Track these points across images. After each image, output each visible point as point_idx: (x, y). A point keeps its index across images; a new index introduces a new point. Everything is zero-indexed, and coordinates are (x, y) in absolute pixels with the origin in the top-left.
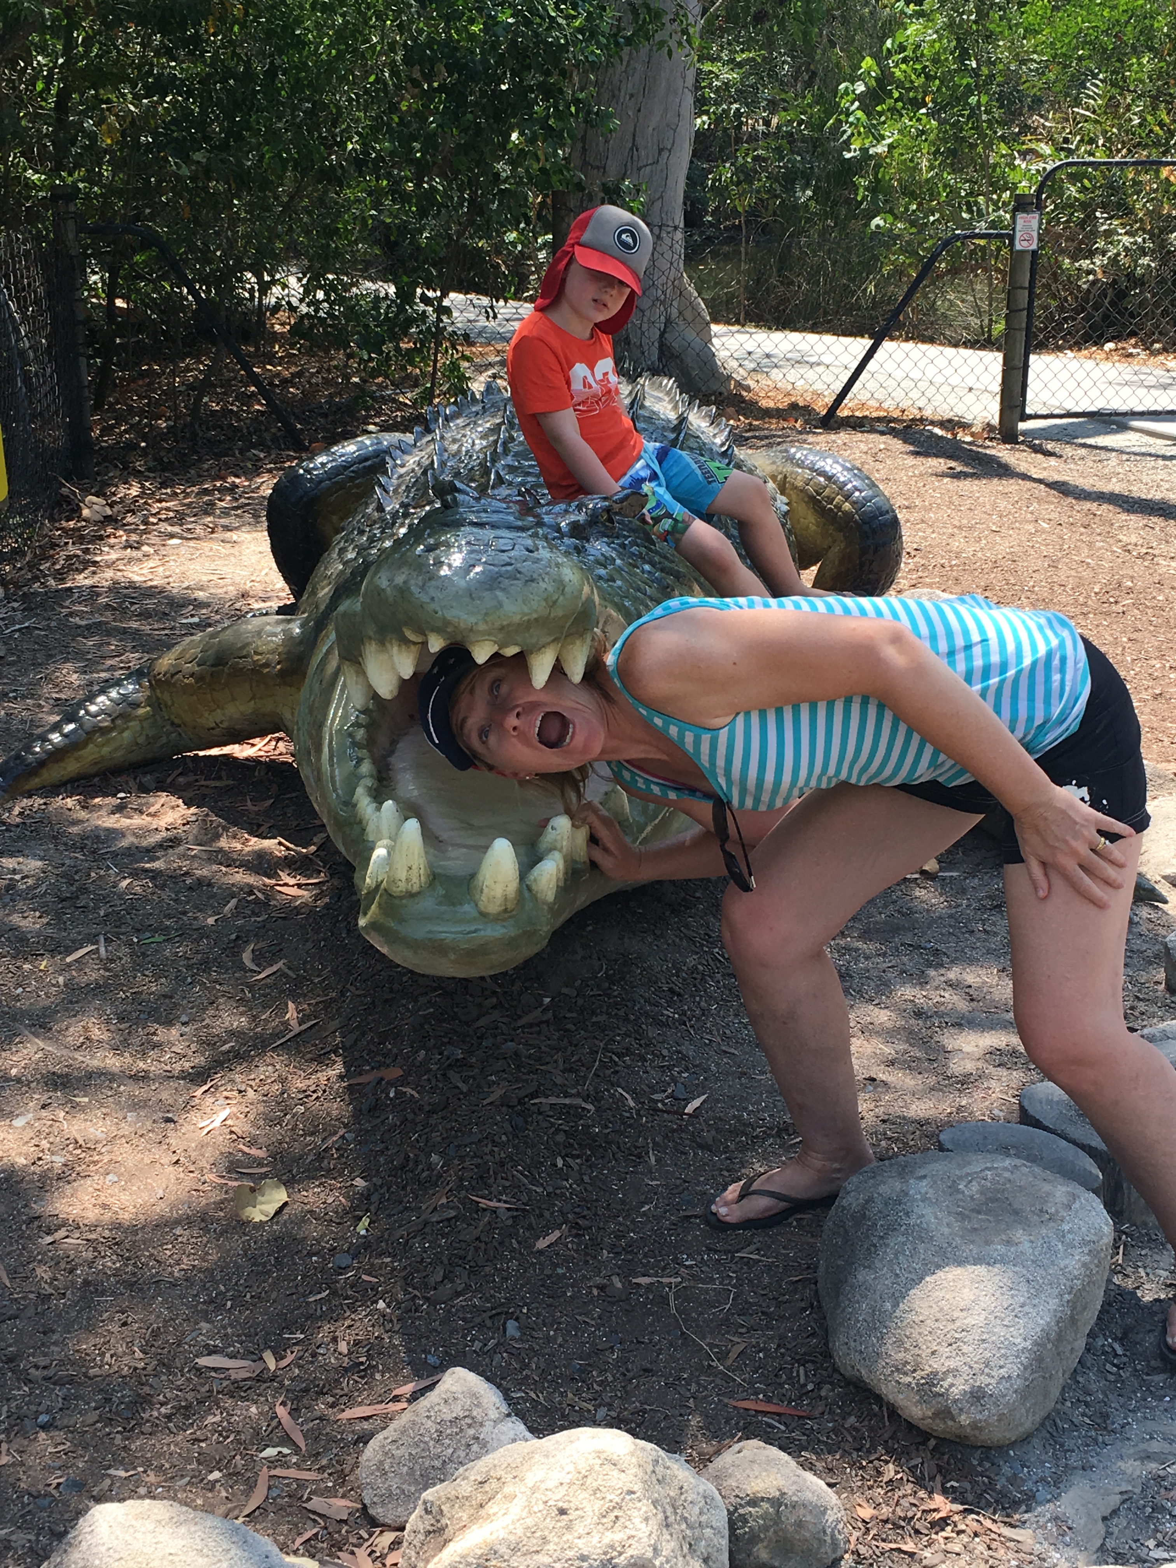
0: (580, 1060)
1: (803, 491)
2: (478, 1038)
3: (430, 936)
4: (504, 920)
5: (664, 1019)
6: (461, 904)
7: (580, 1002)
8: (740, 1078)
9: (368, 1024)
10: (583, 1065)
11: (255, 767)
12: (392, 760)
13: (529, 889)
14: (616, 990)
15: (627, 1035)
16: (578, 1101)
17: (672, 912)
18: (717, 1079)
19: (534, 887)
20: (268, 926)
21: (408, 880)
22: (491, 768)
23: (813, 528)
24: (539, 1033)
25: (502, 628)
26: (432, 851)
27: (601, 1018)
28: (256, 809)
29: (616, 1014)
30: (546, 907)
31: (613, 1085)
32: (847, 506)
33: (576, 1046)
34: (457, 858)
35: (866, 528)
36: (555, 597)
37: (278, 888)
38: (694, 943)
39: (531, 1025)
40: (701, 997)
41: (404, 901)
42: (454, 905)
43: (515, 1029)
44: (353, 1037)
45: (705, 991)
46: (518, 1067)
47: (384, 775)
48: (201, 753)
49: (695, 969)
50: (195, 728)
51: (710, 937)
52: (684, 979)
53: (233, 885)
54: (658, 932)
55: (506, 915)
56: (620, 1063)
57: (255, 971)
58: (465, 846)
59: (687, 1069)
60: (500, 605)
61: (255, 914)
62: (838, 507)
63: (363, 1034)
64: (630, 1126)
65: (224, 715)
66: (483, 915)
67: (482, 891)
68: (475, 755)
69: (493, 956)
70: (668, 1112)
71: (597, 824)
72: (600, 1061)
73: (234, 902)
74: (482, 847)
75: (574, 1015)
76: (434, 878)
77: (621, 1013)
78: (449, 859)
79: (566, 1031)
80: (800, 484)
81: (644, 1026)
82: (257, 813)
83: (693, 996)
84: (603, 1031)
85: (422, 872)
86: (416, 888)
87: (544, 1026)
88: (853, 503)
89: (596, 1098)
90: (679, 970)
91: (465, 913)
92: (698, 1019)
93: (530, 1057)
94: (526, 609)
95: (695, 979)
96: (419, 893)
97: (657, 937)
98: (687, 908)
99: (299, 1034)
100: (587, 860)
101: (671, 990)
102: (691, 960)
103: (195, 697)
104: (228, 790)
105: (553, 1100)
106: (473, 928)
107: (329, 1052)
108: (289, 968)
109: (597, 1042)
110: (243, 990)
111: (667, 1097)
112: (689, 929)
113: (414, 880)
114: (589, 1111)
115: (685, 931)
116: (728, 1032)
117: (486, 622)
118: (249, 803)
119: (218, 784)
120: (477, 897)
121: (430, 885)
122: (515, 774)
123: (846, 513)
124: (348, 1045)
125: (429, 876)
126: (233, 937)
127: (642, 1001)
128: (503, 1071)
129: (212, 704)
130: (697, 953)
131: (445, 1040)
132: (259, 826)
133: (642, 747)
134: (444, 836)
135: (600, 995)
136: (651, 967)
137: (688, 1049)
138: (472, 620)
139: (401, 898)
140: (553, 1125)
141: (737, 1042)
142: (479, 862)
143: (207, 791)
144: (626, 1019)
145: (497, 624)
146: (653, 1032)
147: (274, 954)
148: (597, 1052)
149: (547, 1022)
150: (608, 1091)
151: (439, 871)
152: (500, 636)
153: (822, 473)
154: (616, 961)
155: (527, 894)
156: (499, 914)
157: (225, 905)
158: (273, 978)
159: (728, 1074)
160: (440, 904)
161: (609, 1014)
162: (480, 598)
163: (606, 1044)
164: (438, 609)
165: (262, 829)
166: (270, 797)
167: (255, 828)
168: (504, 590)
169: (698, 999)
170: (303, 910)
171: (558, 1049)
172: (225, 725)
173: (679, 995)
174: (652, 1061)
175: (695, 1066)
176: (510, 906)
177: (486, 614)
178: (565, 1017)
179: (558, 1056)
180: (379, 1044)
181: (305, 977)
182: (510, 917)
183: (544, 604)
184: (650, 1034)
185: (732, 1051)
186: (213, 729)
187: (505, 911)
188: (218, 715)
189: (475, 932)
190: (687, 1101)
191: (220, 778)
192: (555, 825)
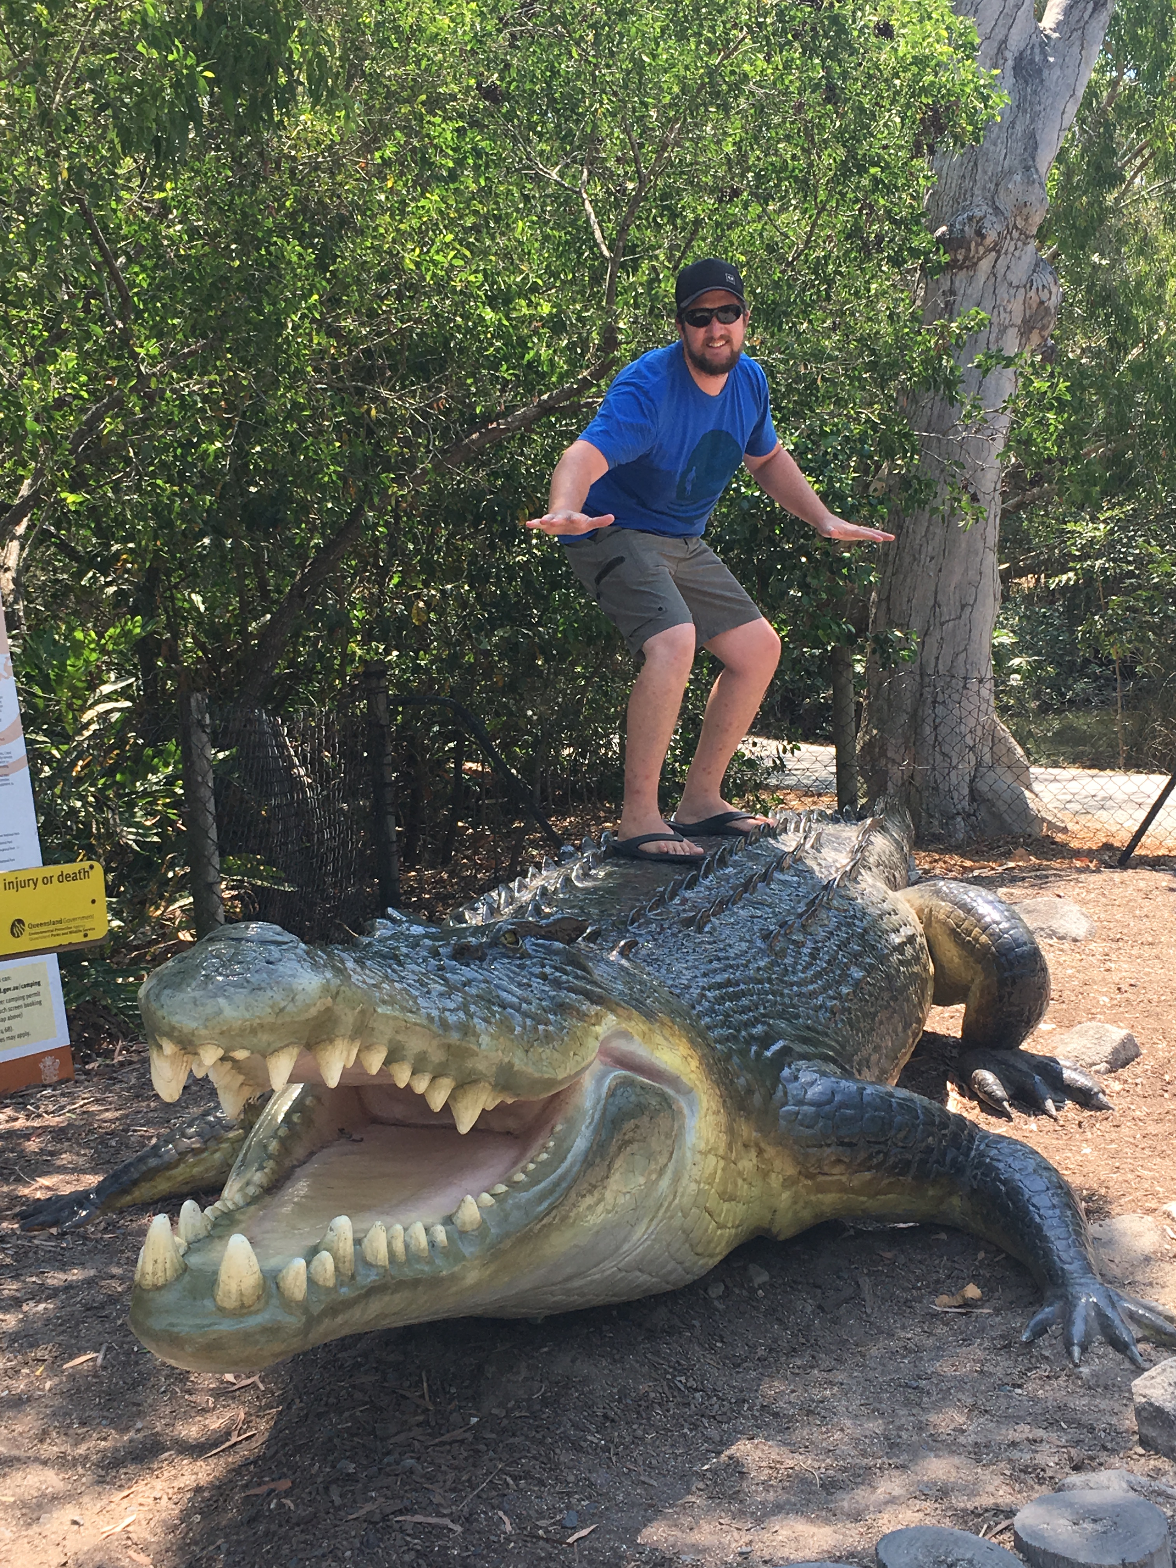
0: (470, 1480)
1: (945, 923)
2: (383, 1454)
4: (242, 1315)
5: (584, 1444)
7: (505, 1423)
8: (646, 1510)
10: (468, 1485)
13: (278, 1286)
14: (546, 1412)
15: (534, 1458)
16: (447, 1522)
18: (619, 1510)
19: (282, 1284)
21: (154, 1274)
23: (956, 960)
24: (448, 1452)
27: (517, 1440)
29: (534, 1437)
30: (293, 1305)
31: (493, 1508)
32: (984, 938)
35: (1003, 960)
38: (656, 1369)
39: (445, 1444)
40: (640, 1424)
41: (151, 1294)
43: (427, 1447)
45: (649, 1419)
46: (404, 1485)
49: (645, 1396)
52: (627, 1406)
54: (618, 1357)
56: (513, 1486)
59: (589, 1498)
60: (220, 1012)
62: (976, 940)
64: (495, 1551)
66: (221, 1309)
67: (219, 1286)
70: (547, 1540)
72: (491, 1482)
75: (493, 1436)
76: (185, 1271)
77: (539, 1436)
79: (476, 1451)
80: (942, 917)
81: (558, 1450)
83: (630, 1423)
84: (512, 1453)
87: (458, 1445)
88: (991, 935)
89: (468, 1520)
90: (624, 1396)
92: (626, 1447)
93: (423, 1475)
95: (641, 1406)
97: (614, 1361)
101: (606, 1415)
102: (645, 1387)
105: (419, 1518)
106: (208, 1322)
109: (499, 1463)
111: (554, 1524)
112: (658, 1356)
114: (454, 1532)
115: (652, 1357)
120: (216, 1291)
121: (178, 1278)
123: (983, 945)
127: (569, 1425)
128: (387, 1487)
130: (655, 1380)
135: (527, 1417)
136: (592, 1391)
137: (599, 1478)
138: (194, 1025)
139: (148, 1291)
140: (407, 1543)
141: (660, 1473)
144: (541, 1443)
145: (219, 1030)
146: (565, 1457)
148: (491, 1473)
149: (463, 1442)
150: (485, 1513)
152: (224, 1040)
153: (964, 907)
154: (558, 1383)
155: (274, 1291)
156: (235, 1309)
159: (634, 1505)
160: (183, 1297)
161: (526, 1436)
162: (203, 1005)
163: (506, 1466)
164: (165, 1015)
168: (227, 997)
169: (635, 1426)
171: (456, 1469)
173: (613, 1421)
174: (553, 1487)
175: (600, 1495)
178: (483, 1438)
179: (452, 1476)
183: (270, 1011)
184: (561, 1459)
185: (651, 1481)
187: (242, 1306)
189: (210, 1325)
190: (575, 1529)
192: (333, 1226)
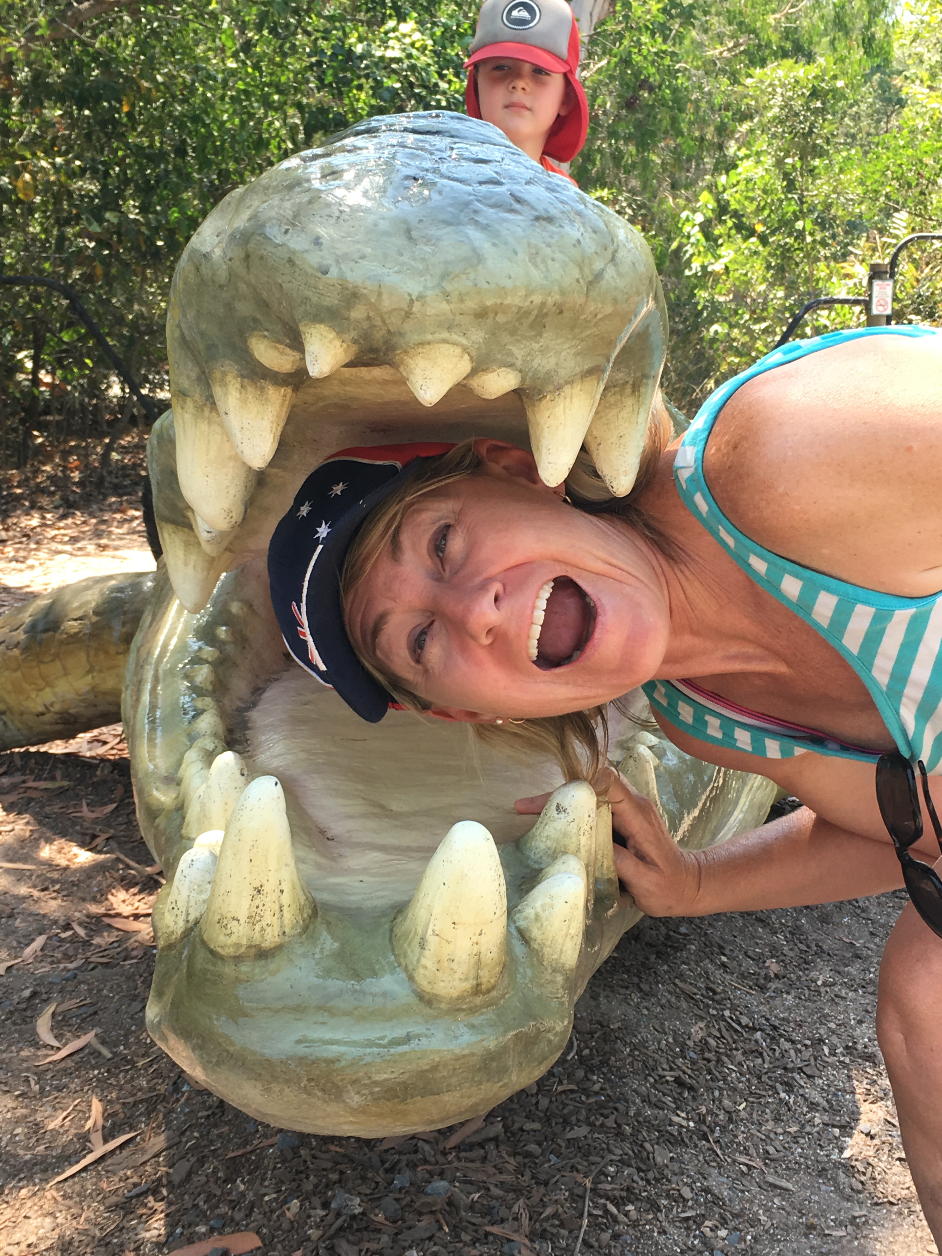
0: (555, 1215)
2: (387, 1171)
3: (301, 1050)
4: (473, 1010)
6: (375, 974)
7: (544, 1102)
8: (806, 1236)
9: (212, 1142)
10: (562, 1225)
11: (97, 766)
12: (254, 715)
13: (524, 936)
14: (597, 1082)
15: (623, 1163)
17: (658, 957)
18: (773, 1240)
19: (535, 933)
20: (80, 977)
21: (253, 919)
22: (424, 706)
24: (484, 1159)
25: (481, 314)
26: (312, 856)
27: (581, 1132)
28: (94, 815)
29: (602, 1125)
30: (560, 979)
33: (546, 1184)
34: (364, 871)
36: (598, 265)
37: (107, 920)
38: (696, 1002)
39: (471, 1147)
40: (720, 1089)
41: (244, 968)
42: (357, 976)
43: (444, 1153)
44: (184, 1166)
46: (456, 1230)
47: (237, 736)
48: (33, 749)
49: (704, 1045)
50: (22, 714)
51: (715, 993)
52: (693, 1063)
53: (44, 916)
54: (645, 987)
55: (478, 1000)
56: (621, 1218)
57: (52, 1047)
58: (383, 849)
59: (724, 1222)
61: (68, 957)
63: (202, 1161)
65: (55, 694)
66: (427, 1000)
67: (422, 945)
68: (397, 683)
69: (446, 1097)
71: (625, 807)
72: (590, 1215)
73: (40, 941)
74: (420, 849)
75: (536, 1126)
76: (315, 913)
77: (610, 1122)
78: (349, 872)
79: (528, 1155)
81: (647, 1146)
82: (95, 821)
83: (710, 1090)
84: (586, 1156)
85: (286, 899)
86: (271, 938)
87: (491, 1146)
90: (683, 1046)
91: (384, 994)
92: (724, 1129)
93: (471, 1207)
94: (536, 275)
95: (709, 1061)
96: (279, 948)
97: (646, 995)
98: (676, 949)
99: (102, 1158)
100: (613, 876)
101: (678, 1081)
102: (697, 1031)
103: (19, 674)
104: (61, 793)
106: (400, 1032)
107: (144, 1194)
108: (103, 1043)
109: (579, 1177)
110: (27, 1080)
112: (685, 982)
113: (268, 918)
115: (681, 984)
116: (771, 1150)
117: (447, 295)
118: (85, 808)
119: (50, 785)
120: (413, 957)
121: (305, 929)
122: (472, 715)
124: (176, 1179)
125: (301, 910)
126: (27, 993)
127: (638, 1101)
128: (430, 1238)
129: (40, 681)
130: (702, 1019)
131: (334, 1177)
132: (94, 837)
133: (734, 649)
134: (337, 828)
135: (572, 1091)
136: (643, 1043)
137: (719, 1184)
139: (238, 959)
141: (788, 1168)
142: (416, 880)
143: (34, 794)
144: (619, 1134)
145: (471, 304)
146: (662, 1156)
147: (83, 1020)
148: (583, 1197)
149: (496, 1139)
151: (325, 897)
152: (477, 336)
154: (591, 1033)
155: (519, 949)
156: (461, 998)
157: (28, 945)
158: (76, 1058)
159: (787, 1229)
160: (328, 973)
161: (592, 1125)
162: (428, 240)
163: (595, 1182)
164: (329, 261)
165: (98, 841)
166: (112, 801)
167: (88, 839)
168: (485, 228)
169: (717, 1093)
170: (134, 953)
171: (518, 1191)
172: (57, 707)
174: (669, 1210)
175: (735, 1216)
176: (487, 977)
177: (445, 276)
178: (522, 1130)
179: (519, 1206)
180: (226, 1181)
181: (124, 1058)
182: (488, 1005)
183: (576, 274)
184: (659, 1159)
185: (784, 1183)
186: (42, 714)
187: (477, 990)
188: (47, 696)
189: (408, 1039)
191: (53, 779)
192: (565, 804)
